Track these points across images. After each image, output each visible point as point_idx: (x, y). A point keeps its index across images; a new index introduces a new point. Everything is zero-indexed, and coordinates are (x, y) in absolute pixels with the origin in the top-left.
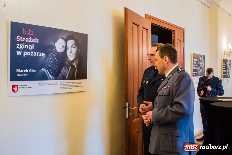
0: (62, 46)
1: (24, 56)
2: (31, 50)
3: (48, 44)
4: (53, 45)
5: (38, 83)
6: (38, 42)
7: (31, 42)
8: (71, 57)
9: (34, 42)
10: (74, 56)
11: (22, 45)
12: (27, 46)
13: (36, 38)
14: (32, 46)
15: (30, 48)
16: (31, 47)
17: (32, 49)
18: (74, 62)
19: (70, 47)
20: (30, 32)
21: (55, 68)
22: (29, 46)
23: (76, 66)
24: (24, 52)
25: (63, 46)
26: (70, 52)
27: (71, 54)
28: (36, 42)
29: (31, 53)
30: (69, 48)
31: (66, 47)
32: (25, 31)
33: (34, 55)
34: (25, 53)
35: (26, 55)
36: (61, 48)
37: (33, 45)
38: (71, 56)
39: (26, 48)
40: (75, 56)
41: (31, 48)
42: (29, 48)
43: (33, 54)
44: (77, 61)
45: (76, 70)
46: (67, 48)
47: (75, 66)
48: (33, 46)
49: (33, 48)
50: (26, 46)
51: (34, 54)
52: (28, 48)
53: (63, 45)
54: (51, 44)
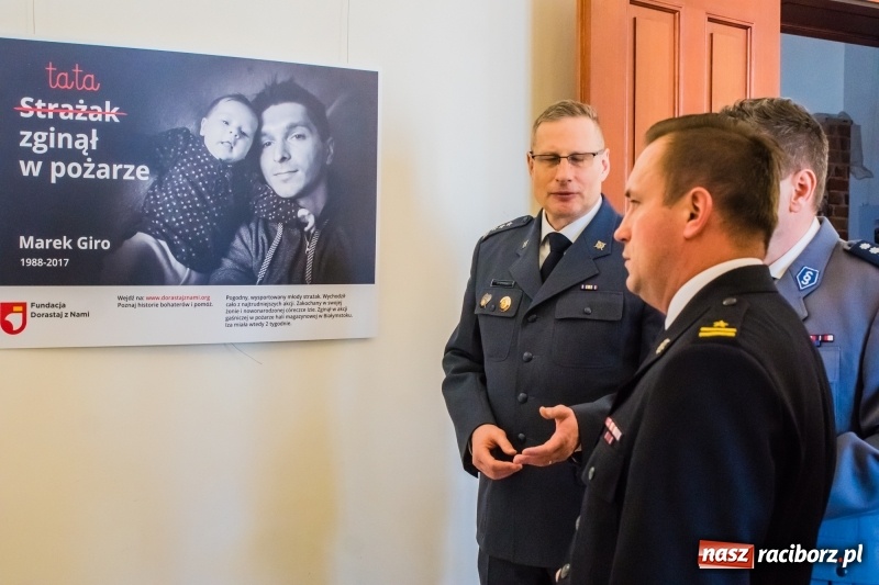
0: (235, 132)
1: (53, 181)
2: (85, 153)
3: (166, 127)
4: (192, 128)
5: (120, 298)
6: (116, 120)
7: (85, 119)
8: (285, 181)
9: (99, 118)
10: (300, 174)
11: (44, 134)
12: (65, 140)
13: (108, 103)
14: (90, 138)
15: (81, 144)
16: (86, 142)
17: (89, 150)
18: (302, 202)
19: (279, 137)
20: (81, 76)
21: (200, 230)
22: (75, 139)
23: (311, 221)
24: (54, 165)
25: (242, 134)
26: (278, 157)
27: (285, 167)
28: (107, 119)
29: (85, 169)
30: (273, 139)
31: (258, 134)
32: (55, 74)
33: (99, 176)
34: (58, 169)
35: (61, 175)
36: (232, 141)
37: (94, 131)
38: (286, 176)
39: (60, 146)
40: (307, 174)
41: (86, 146)
42: (78, 147)
43: (94, 172)
44: (320, 197)
45: (315, 241)
46: (265, 140)
47: (306, 224)
48: (95, 139)
49: (94, 147)
50: (61, 136)
51: (99, 173)
52: (70, 146)
53: (240, 129)
54: (179, 125)
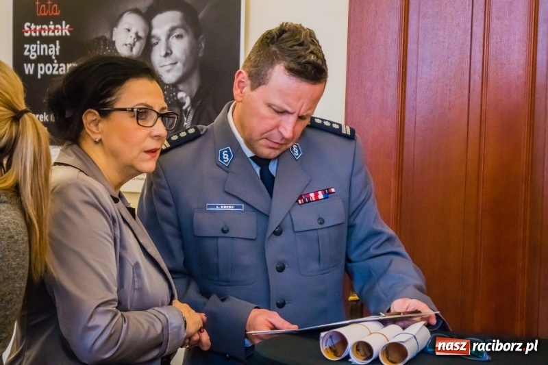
0: (134, 36)
1: (39, 77)
2: (54, 57)
3: (94, 36)
4: (107, 35)
6: (68, 34)
7: (53, 34)
8: (168, 71)
9: (60, 33)
10: (179, 65)
11: (35, 46)
12: (44, 49)
13: (64, 23)
14: (56, 47)
15: (52, 51)
16: (54, 50)
17: (56, 55)
18: (181, 87)
19: (163, 38)
20: (51, 6)
22: (49, 48)
23: (188, 101)
24: (39, 66)
25: (138, 37)
26: (163, 53)
27: (168, 61)
28: (64, 34)
29: (53, 68)
30: (159, 39)
31: (149, 36)
32: (39, 6)
33: (61, 73)
34: (41, 70)
35: (43, 72)
36: (132, 43)
37: (58, 42)
38: (168, 68)
39: (42, 53)
40: (184, 65)
41: (54, 52)
42: (50, 53)
43: (58, 70)
45: (191, 117)
46: (154, 41)
47: (184, 104)
48: (58, 47)
49: (58, 53)
50: (42, 46)
51: (60, 70)
52: (46, 53)
53: (137, 34)
54: (100, 35)
